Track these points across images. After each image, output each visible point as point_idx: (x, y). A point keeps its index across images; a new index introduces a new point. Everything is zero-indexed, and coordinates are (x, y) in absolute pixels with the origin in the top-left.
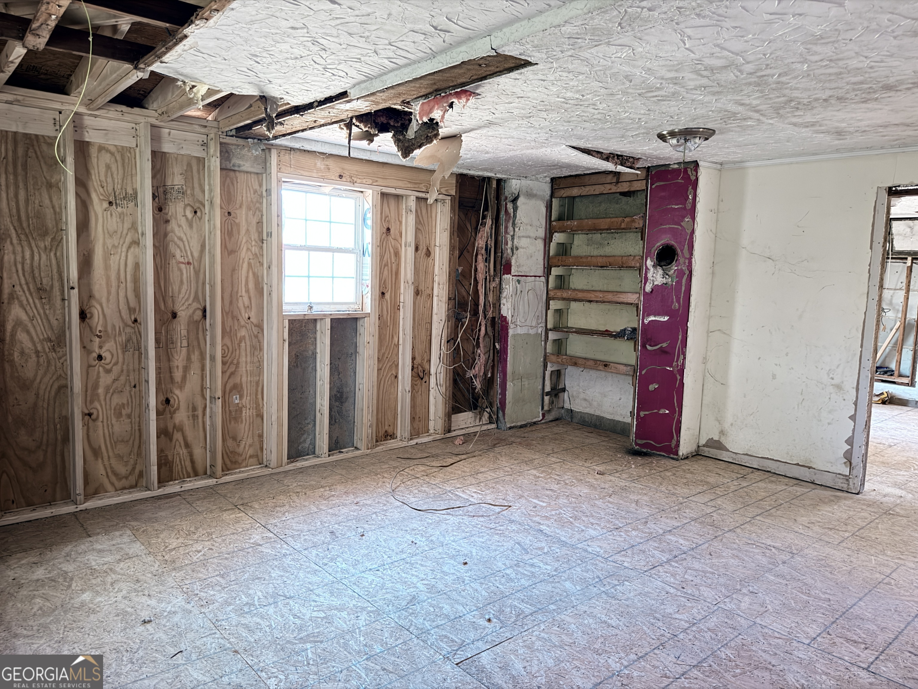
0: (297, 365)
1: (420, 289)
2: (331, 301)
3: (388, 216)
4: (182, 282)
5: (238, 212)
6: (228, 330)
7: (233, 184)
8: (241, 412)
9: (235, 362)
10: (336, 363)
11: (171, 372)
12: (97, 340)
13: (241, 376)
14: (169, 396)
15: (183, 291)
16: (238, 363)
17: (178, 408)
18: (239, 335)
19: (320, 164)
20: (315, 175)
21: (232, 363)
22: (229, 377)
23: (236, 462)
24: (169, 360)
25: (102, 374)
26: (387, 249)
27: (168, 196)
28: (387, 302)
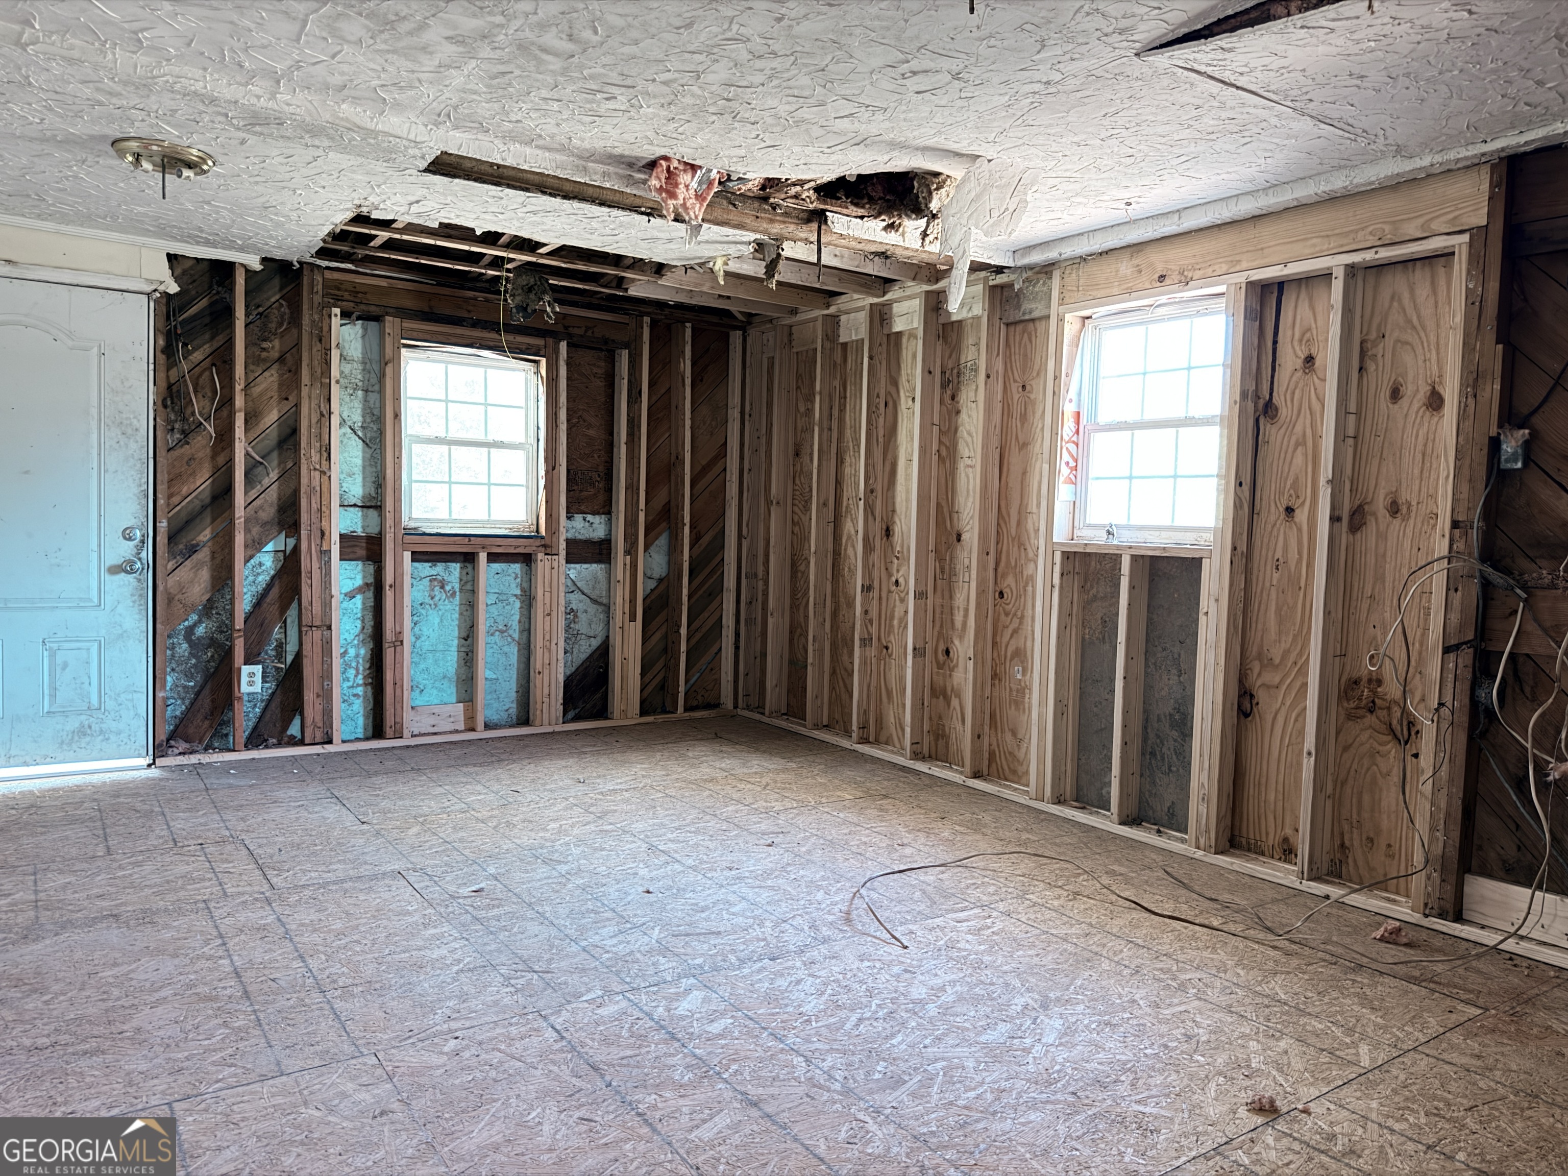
0: (1104, 638)
1: (1401, 501)
2: (1168, 523)
3: (1309, 329)
4: (968, 491)
5: (1033, 383)
6: (1013, 564)
7: (1031, 342)
8: (1024, 693)
9: (1019, 614)
10: (1175, 650)
11: (952, 614)
12: (896, 561)
13: (1026, 638)
14: (950, 646)
15: (969, 504)
16: (1022, 617)
17: (957, 666)
18: (1025, 573)
19: (1125, 267)
20: (1115, 291)
21: (1015, 615)
22: (1012, 636)
23: (1014, 772)
24: (951, 598)
25: (898, 603)
26: (1305, 405)
27: (961, 379)
28: (1300, 530)
